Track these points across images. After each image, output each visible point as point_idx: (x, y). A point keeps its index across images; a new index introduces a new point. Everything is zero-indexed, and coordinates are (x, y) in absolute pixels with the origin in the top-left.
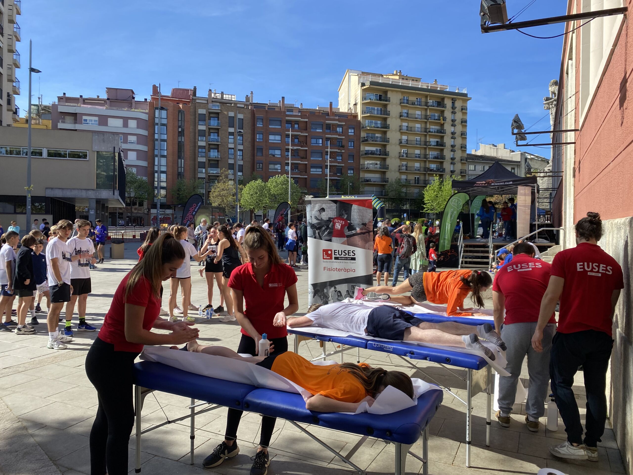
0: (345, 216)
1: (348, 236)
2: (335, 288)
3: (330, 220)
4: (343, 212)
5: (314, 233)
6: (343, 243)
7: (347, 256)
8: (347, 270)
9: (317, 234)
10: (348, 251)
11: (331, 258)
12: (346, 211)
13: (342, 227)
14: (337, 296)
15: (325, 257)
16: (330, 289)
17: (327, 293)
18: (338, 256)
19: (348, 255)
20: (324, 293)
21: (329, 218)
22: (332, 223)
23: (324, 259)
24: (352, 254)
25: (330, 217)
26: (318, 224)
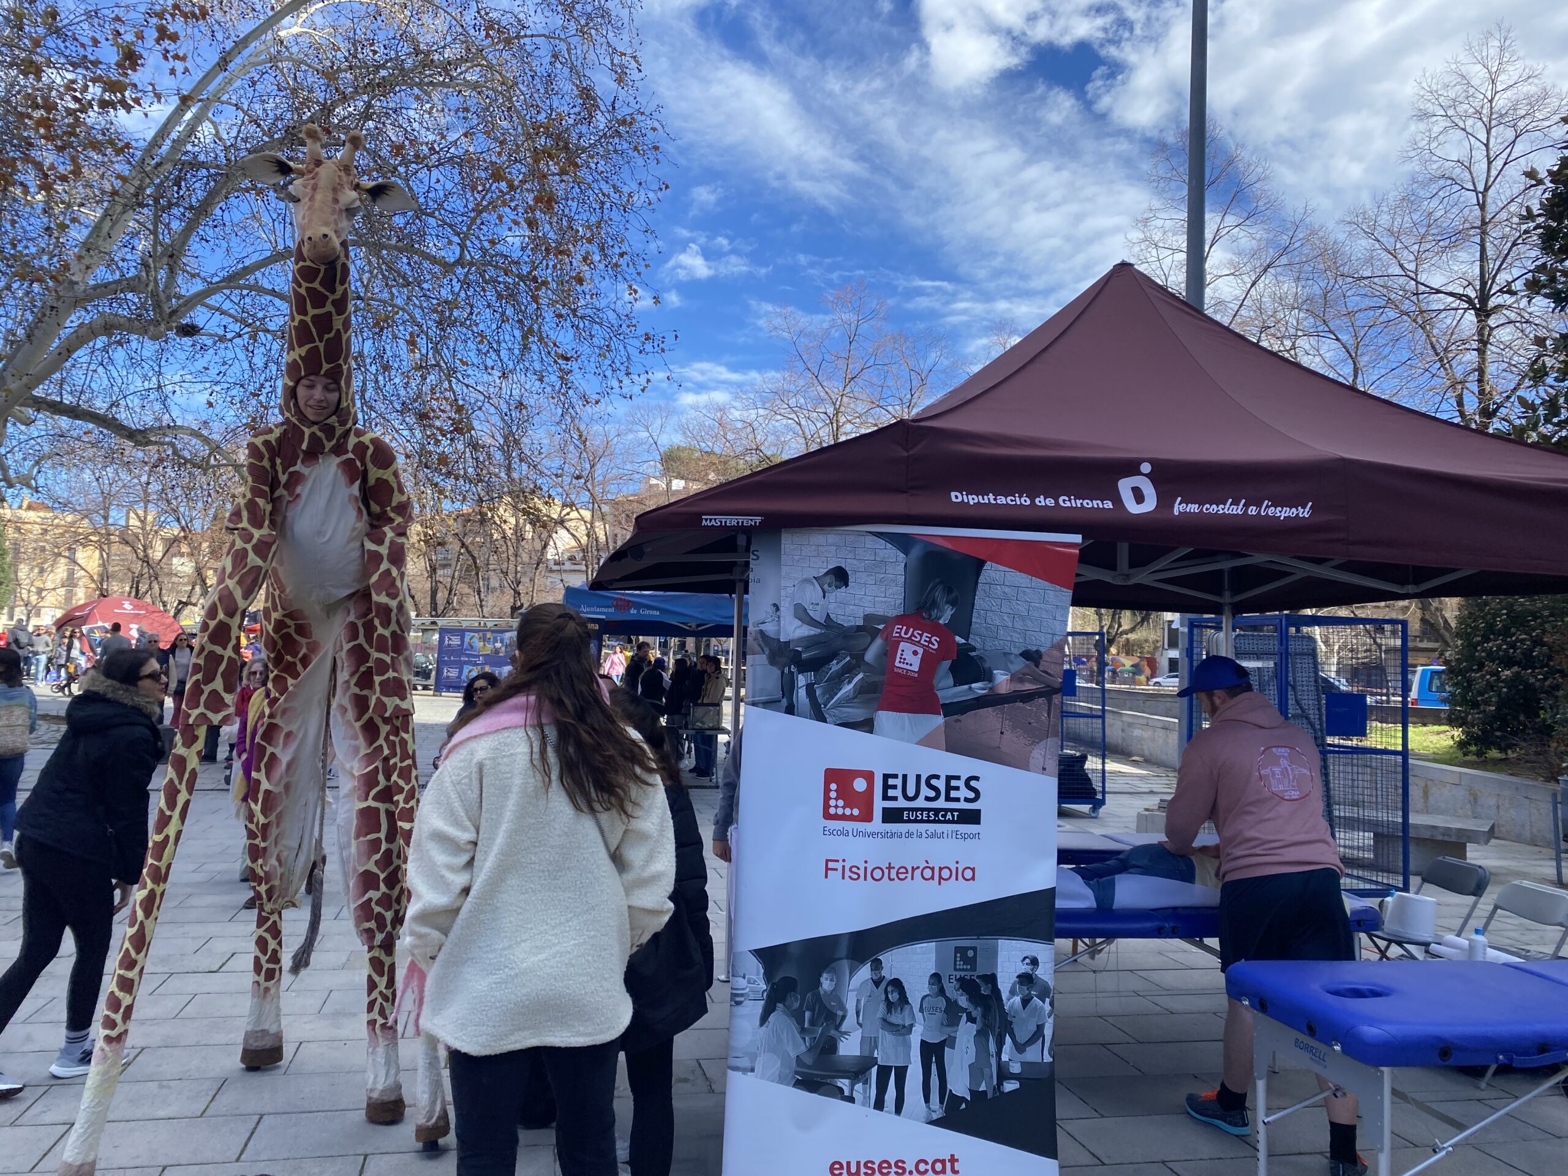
0: (943, 611)
1: (952, 710)
2: (877, 965)
3: (869, 628)
4: (939, 594)
5: (788, 688)
6: (927, 742)
7: (941, 803)
8: (938, 875)
9: (802, 693)
11: (867, 817)
12: (950, 591)
13: (929, 662)
14: (882, 1007)
15: (837, 806)
16: (852, 973)
17: (836, 995)
18: (902, 803)
19: (948, 799)
20: (818, 998)
21: (867, 618)
22: (879, 642)
23: (827, 816)
24: (964, 793)
25: (869, 611)
26: (810, 642)
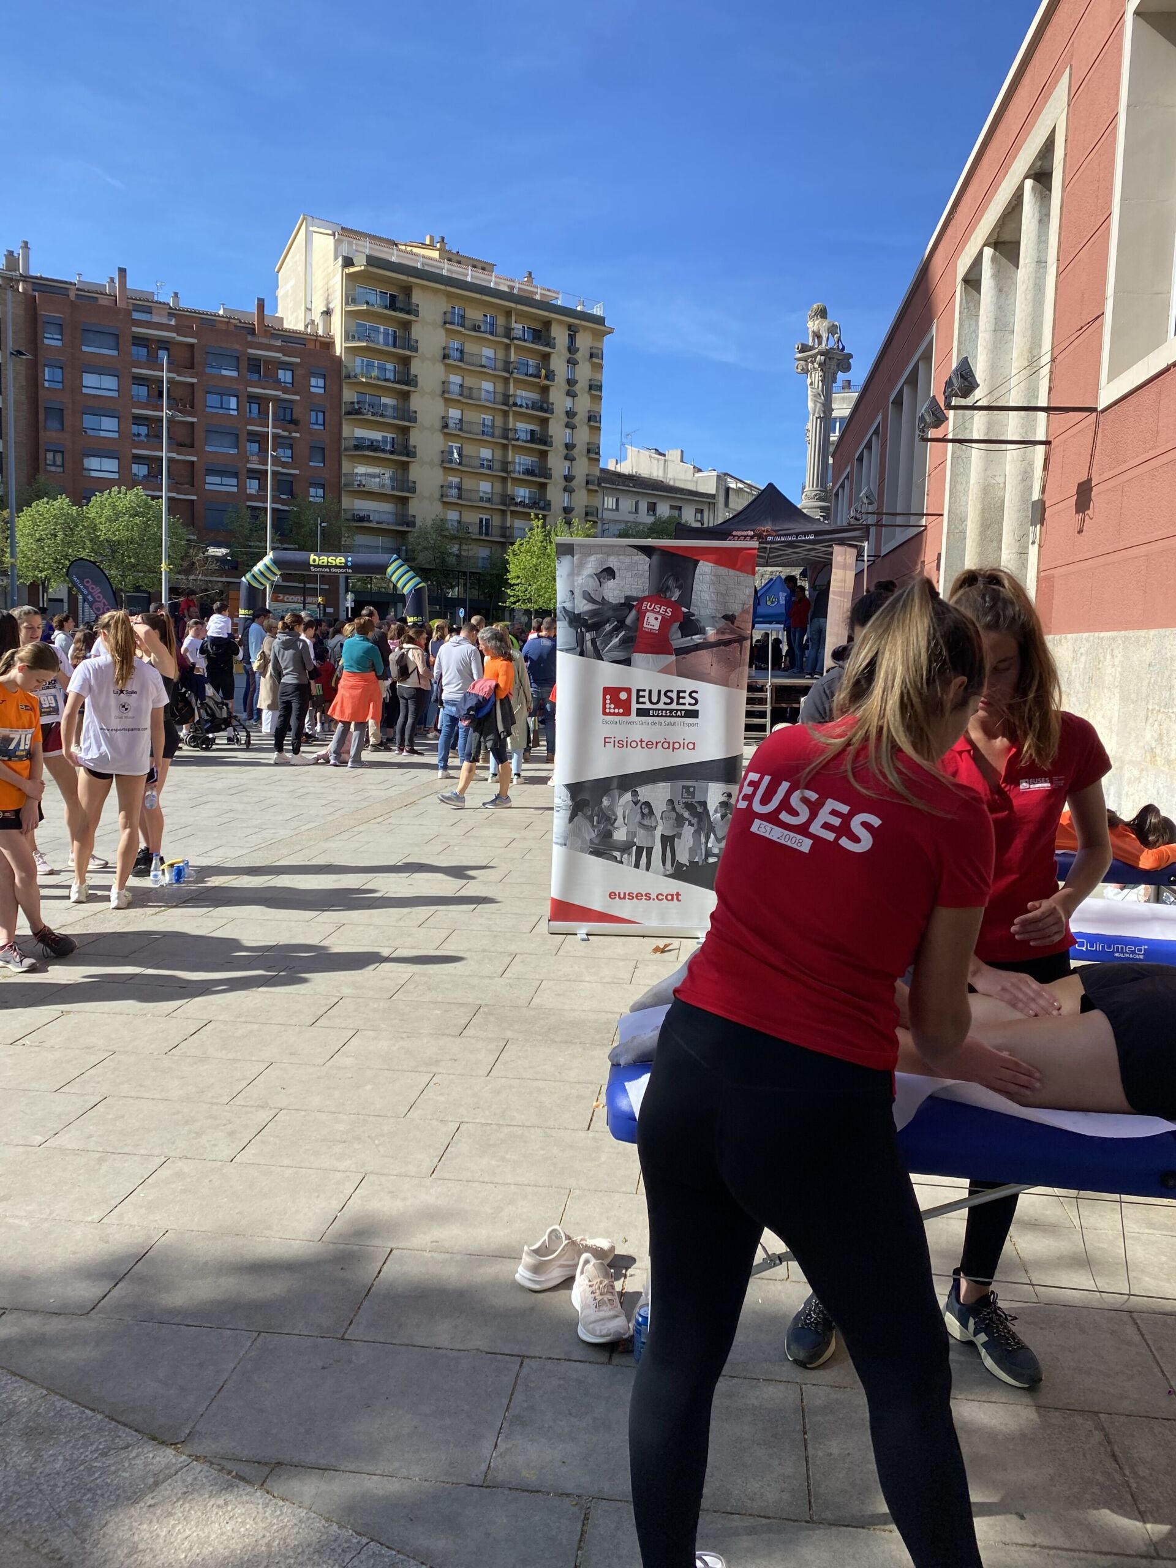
0: (673, 593)
1: (681, 652)
2: (635, 794)
3: (628, 604)
4: (671, 582)
5: (580, 641)
6: (665, 670)
7: (674, 706)
8: (671, 746)
9: (589, 644)
10: (679, 692)
11: (627, 713)
12: (677, 580)
13: (665, 623)
14: (639, 816)
15: (611, 708)
16: (620, 796)
17: (611, 807)
18: (648, 706)
19: (678, 703)
20: (601, 810)
21: (627, 598)
22: (634, 612)
23: (605, 713)
24: (688, 700)
25: (628, 593)
26: (593, 613)
